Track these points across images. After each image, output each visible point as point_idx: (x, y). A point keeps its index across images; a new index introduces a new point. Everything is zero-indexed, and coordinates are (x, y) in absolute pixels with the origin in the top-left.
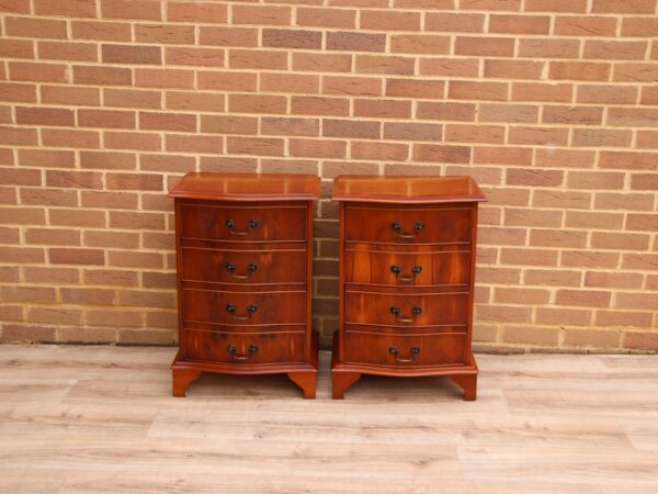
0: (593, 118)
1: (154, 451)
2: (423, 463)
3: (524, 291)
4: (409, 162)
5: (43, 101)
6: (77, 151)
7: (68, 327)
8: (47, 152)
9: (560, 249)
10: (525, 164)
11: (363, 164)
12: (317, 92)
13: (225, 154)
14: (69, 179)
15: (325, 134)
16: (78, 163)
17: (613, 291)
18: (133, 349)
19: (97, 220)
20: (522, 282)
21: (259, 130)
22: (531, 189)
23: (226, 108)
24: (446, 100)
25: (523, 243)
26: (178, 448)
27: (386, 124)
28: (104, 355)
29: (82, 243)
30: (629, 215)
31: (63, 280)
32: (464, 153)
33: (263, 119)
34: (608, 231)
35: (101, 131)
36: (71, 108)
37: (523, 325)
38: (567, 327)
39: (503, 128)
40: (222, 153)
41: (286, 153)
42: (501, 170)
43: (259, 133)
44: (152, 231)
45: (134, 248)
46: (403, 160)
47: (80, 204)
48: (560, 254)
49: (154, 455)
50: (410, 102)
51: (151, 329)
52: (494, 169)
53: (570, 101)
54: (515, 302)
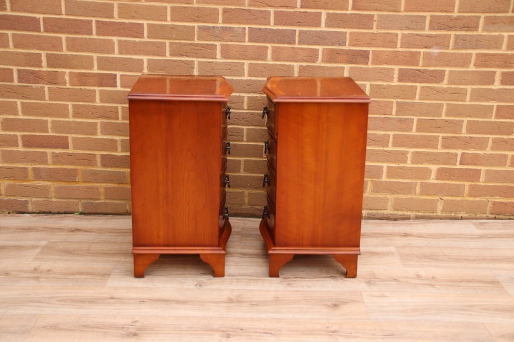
0: (471, 26)
1: (112, 298)
2: (335, 305)
3: (411, 169)
4: (319, 63)
5: (12, 10)
6: (43, 53)
7: (39, 199)
8: (18, 54)
9: (441, 135)
10: (413, 65)
11: (282, 65)
12: (244, 5)
13: (168, 57)
14: (38, 77)
15: (250, 41)
16: (44, 63)
17: (483, 168)
18: (93, 217)
19: (63, 112)
20: (409, 161)
21: (196, 36)
22: (418, 85)
23: (169, 18)
24: (350, 12)
25: (411, 130)
26: (133, 295)
27: (300, 31)
28: (69, 222)
29: (50, 130)
30: (498, 106)
31: (34, 161)
32: (364, 56)
33: (199, 27)
34: (480, 120)
35: (64, 36)
36: (37, 16)
37: (409, 196)
38: (445, 198)
39: (397, 35)
40: (165, 56)
41: (218, 55)
42: (394, 70)
43: (196, 39)
44: (108, 121)
45: (93, 134)
46: (314, 62)
47: (47, 98)
48: (440, 139)
49: (112, 301)
50: (320, 13)
51: (107, 201)
52: (388, 69)
53: (453, 12)
54: (403, 178)
